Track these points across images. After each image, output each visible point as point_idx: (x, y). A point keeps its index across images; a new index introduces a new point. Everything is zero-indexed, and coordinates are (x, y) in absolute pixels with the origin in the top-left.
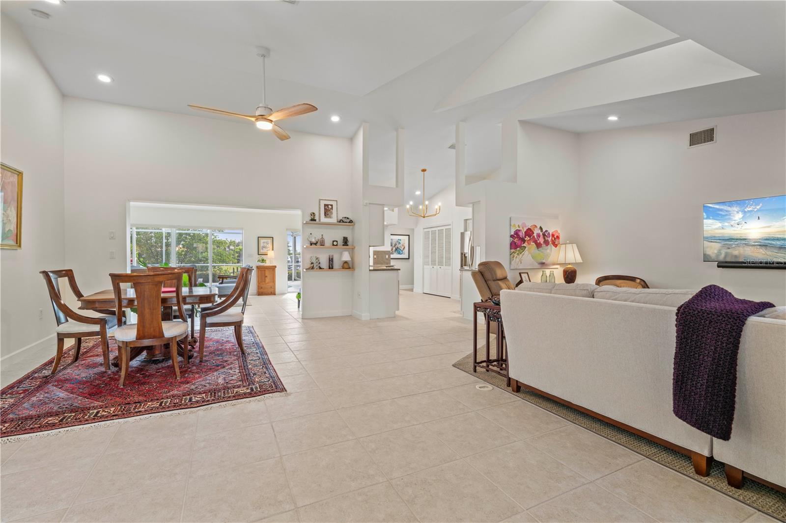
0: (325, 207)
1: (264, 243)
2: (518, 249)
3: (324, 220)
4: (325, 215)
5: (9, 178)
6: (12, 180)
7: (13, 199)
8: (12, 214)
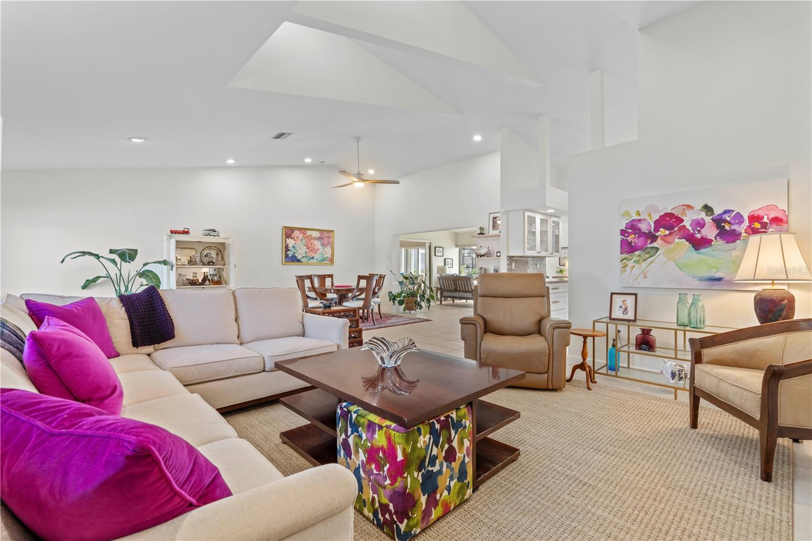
0: (493, 219)
1: (564, 253)
2: (637, 253)
3: (492, 232)
4: (493, 228)
5: (326, 234)
6: (328, 235)
7: (329, 243)
8: (328, 250)
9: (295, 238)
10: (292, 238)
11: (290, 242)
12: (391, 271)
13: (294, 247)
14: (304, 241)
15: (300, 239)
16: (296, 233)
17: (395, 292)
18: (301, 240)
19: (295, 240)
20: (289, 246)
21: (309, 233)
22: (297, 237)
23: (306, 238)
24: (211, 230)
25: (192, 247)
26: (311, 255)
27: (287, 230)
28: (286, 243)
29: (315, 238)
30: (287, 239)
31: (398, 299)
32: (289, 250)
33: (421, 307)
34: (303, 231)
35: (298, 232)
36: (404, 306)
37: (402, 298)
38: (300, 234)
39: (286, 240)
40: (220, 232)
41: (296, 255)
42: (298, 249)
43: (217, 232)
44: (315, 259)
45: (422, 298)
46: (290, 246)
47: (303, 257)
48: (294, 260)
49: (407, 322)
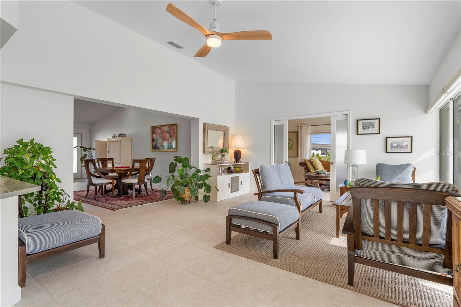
5: (172, 127)
7: (174, 134)
8: (174, 139)
14: (161, 135)
19: (156, 135)
21: (163, 128)
22: (158, 132)
23: (161, 132)
27: (153, 128)
28: (152, 137)
29: (166, 132)
32: (154, 142)
34: (160, 128)
38: (159, 130)
39: (152, 135)
41: (157, 145)
42: (158, 140)
46: (155, 139)
47: (160, 146)
48: (157, 148)
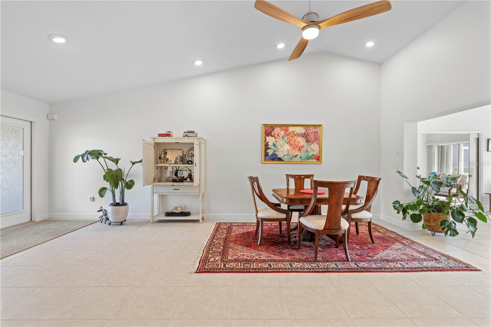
5: (312, 130)
6: (314, 130)
7: (316, 139)
8: (315, 147)
9: (276, 136)
10: (272, 136)
11: (270, 140)
12: (399, 172)
13: (274, 145)
14: (286, 138)
15: (281, 137)
16: (277, 130)
17: (404, 202)
18: (283, 138)
19: (275, 138)
20: (269, 144)
21: (291, 129)
22: (278, 135)
23: (287, 135)
24: (189, 132)
25: (179, 148)
26: (294, 153)
27: (267, 128)
28: (265, 141)
29: (298, 135)
30: (267, 137)
31: (411, 212)
32: (269, 148)
33: (455, 233)
34: (285, 128)
35: (279, 129)
36: (422, 222)
37: (417, 212)
38: (281, 131)
39: (265, 138)
40: (198, 133)
41: (277, 153)
42: (279, 147)
43: (195, 134)
44: (299, 157)
45: (456, 216)
46: (271, 144)
47: (285, 155)
48: (275, 158)
49: (416, 264)
